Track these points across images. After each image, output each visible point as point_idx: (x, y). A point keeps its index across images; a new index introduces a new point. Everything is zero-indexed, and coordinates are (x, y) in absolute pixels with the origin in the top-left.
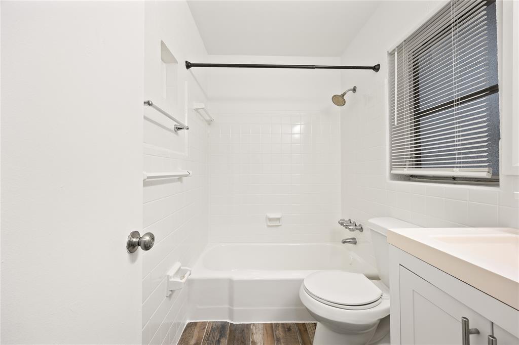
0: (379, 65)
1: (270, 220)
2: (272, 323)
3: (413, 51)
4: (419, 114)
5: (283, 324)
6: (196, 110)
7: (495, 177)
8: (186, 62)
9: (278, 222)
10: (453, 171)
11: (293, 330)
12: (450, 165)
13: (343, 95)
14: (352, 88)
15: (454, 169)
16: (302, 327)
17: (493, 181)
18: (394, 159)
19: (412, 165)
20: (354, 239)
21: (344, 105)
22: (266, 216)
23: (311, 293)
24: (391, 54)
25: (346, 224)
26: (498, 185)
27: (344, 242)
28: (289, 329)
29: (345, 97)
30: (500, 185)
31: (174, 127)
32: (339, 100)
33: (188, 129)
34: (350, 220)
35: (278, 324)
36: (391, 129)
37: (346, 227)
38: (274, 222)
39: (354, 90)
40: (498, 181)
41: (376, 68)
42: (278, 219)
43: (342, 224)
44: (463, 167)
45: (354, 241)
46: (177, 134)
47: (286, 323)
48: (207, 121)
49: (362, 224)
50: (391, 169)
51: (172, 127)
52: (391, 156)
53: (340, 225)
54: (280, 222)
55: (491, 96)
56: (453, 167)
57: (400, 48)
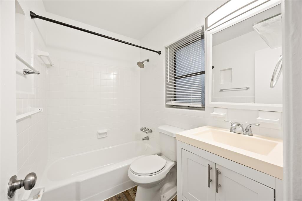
0: (160, 52)
1: (100, 134)
2: (108, 199)
3: (174, 49)
4: (176, 78)
5: (115, 196)
6: (40, 56)
7: (203, 107)
8: (31, 12)
9: (105, 135)
10: (190, 104)
11: (121, 197)
12: (189, 102)
13: (143, 62)
14: (147, 59)
15: (191, 103)
16: (126, 193)
17: (203, 108)
18: (167, 98)
19: (173, 101)
20: (148, 137)
21: (143, 68)
22: (98, 132)
23: (136, 173)
24: (166, 48)
25: (144, 130)
26: (204, 110)
27: (143, 140)
28: (119, 198)
29: (144, 63)
30: (205, 109)
31: (23, 71)
32: (141, 64)
33: (39, 74)
34: (145, 128)
35: (112, 197)
36: (166, 83)
37: (144, 131)
38: (102, 136)
39: (148, 60)
40: (204, 108)
41: (159, 53)
42: (106, 133)
43: (142, 130)
44: (193, 103)
45: (147, 138)
46: (25, 77)
47: (117, 195)
48: (46, 65)
49: (152, 129)
50: (166, 103)
51: (22, 71)
52: (166, 96)
53: (140, 131)
54: (106, 135)
55: (202, 75)
56: (190, 103)
57: (170, 46)
